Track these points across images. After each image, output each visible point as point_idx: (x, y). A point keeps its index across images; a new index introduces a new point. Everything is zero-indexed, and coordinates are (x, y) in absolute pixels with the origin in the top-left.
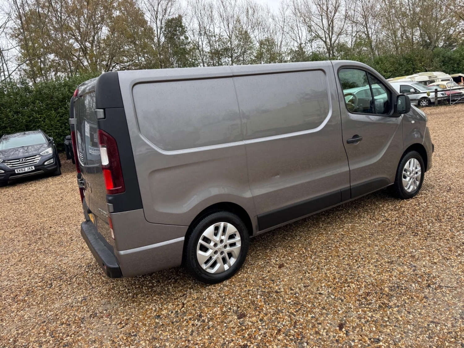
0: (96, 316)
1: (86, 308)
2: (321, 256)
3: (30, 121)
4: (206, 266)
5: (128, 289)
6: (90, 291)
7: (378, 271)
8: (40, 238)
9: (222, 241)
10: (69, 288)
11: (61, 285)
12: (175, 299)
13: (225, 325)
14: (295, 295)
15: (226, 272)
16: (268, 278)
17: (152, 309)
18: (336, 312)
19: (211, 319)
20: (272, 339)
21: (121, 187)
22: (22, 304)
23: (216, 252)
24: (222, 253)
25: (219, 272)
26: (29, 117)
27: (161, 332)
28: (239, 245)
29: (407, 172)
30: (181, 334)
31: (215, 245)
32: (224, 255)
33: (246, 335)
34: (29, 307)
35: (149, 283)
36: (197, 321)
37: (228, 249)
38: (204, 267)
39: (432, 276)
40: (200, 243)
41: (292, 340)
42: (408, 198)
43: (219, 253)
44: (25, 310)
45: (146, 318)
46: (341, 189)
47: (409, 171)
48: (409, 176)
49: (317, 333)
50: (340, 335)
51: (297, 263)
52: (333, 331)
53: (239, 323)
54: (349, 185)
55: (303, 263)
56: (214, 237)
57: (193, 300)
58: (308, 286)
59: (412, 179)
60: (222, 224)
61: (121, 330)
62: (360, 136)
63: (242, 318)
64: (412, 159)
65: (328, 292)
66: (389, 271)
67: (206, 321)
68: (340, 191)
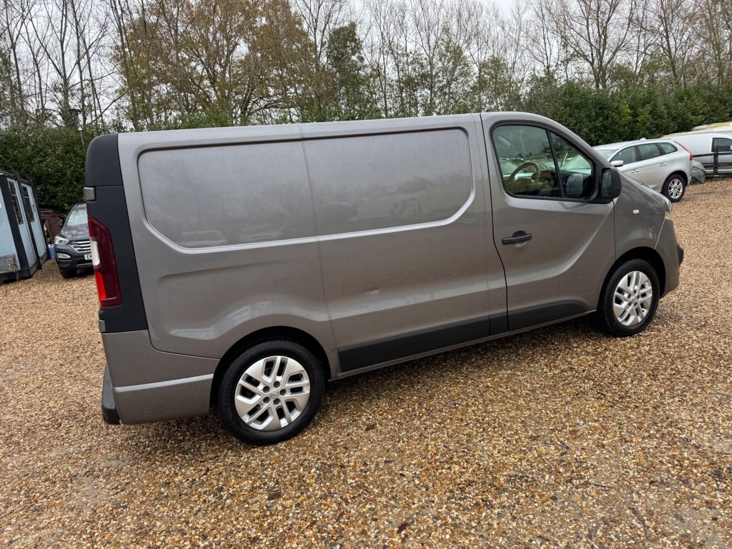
0: (92, 475)
1: (86, 462)
2: (435, 418)
4: (249, 419)
5: (150, 441)
6: (102, 439)
7: (507, 450)
8: (78, 357)
9: (277, 384)
10: (79, 432)
11: (71, 427)
12: (201, 462)
13: (247, 506)
14: (364, 474)
15: (283, 430)
16: (342, 443)
17: (164, 472)
18: (408, 506)
19: (232, 496)
20: (297, 534)
21: (115, 298)
22: (13, 447)
23: (266, 400)
24: (277, 401)
25: (270, 428)
27: (158, 506)
28: (307, 391)
29: (623, 294)
30: (183, 512)
31: (266, 389)
32: (280, 404)
33: (265, 525)
34: (19, 452)
35: (180, 436)
36: (212, 496)
37: (288, 395)
38: (246, 419)
39: (584, 465)
40: (240, 384)
41: (323, 538)
42: (625, 336)
43: (271, 402)
44: (13, 456)
45: (150, 485)
46: (490, 316)
47: (627, 292)
48: (626, 301)
49: (364, 532)
50: (394, 539)
51: (396, 424)
52: (387, 533)
53: (266, 506)
54: (506, 310)
55: (404, 426)
56: (265, 378)
57: (224, 465)
58: (390, 462)
59: (632, 305)
60: (279, 359)
61: (112, 497)
62: (527, 233)
63: (273, 499)
64: (635, 273)
65: (415, 473)
66: (524, 450)
67: (224, 498)
68: (487, 318)
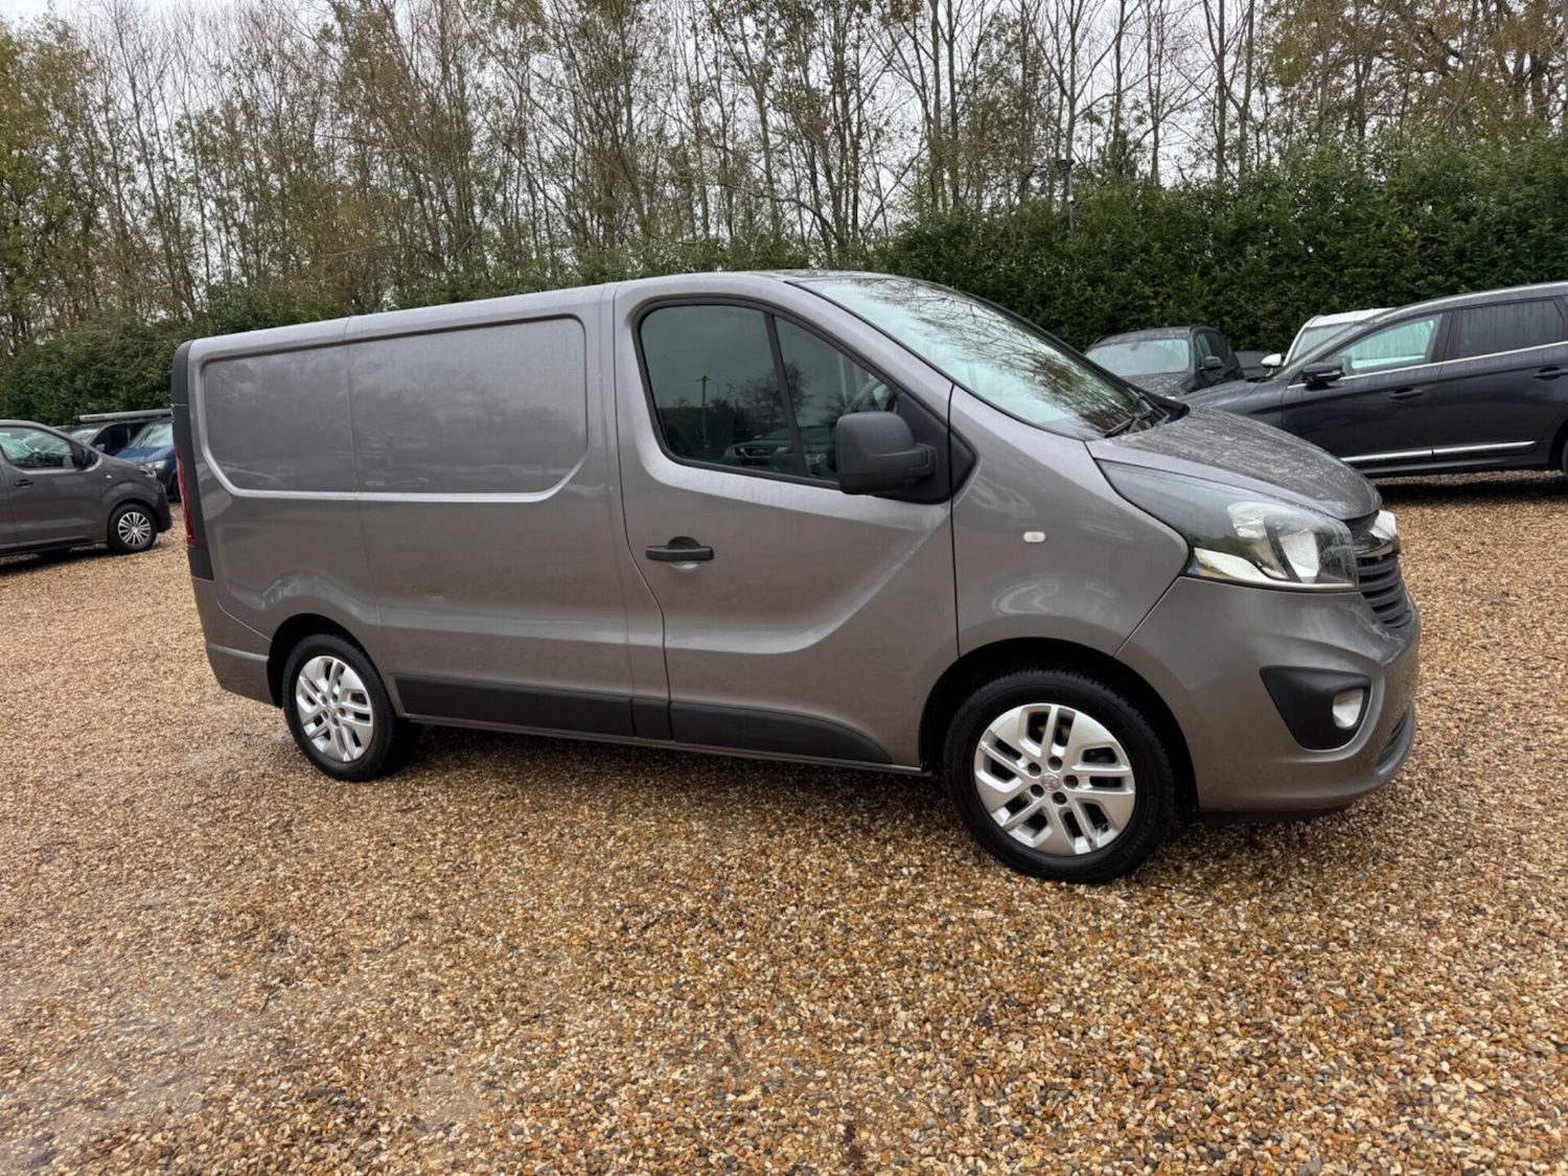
3: (1125, 307)
9: (335, 697)
23: (325, 714)
25: (332, 756)
26: (1125, 294)
28: (370, 724)
38: (309, 731)
40: (300, 681)
43: (330, 719)
46: (632, 699)
54: (666, 695)
56: (321, 682)
59: (1046, 796)
60: (335, 663)
62: (701, 543)
64: (1054, 709)
68: (627, 700)
